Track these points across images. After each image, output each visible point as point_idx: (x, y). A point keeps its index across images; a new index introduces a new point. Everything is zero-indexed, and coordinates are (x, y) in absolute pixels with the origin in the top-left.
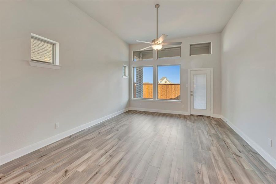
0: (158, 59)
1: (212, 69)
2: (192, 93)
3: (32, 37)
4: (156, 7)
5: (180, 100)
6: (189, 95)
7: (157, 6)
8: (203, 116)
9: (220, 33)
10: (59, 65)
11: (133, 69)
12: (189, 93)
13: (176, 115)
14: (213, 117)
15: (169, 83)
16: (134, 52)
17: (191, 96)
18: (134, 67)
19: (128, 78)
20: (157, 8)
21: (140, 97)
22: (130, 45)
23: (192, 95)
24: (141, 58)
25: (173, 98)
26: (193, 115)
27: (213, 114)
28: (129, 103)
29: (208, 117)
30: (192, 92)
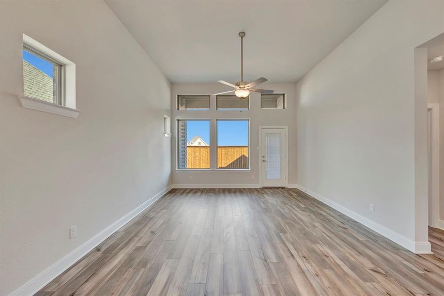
0: (217, 110)
1: (287, 128)
2: (264, 159)
3: (24, 47)
4: (240, 36)
5: (248, 168)
6: (260, 161)
7: (242, 35)
8: (277, 188)
9: (296, 83)
10: (75, 109)
11: (177, 122)
12: (260, 159)
13: (245, 189)
14: (289, 187)
15: (204, 145)
16: (178, 96)
17: (263, 163)
18: (178, 120)
19: (170, 136)
20: (242, 37)
21: (183, 167)
22: (172, 84)
23: (264, 161)
24: (184, 106)
25: (223, 166)
26: (266, 188)
27: (289, 183)
28: (172, 178)
29: (283, 188)
30: (264, 157)
